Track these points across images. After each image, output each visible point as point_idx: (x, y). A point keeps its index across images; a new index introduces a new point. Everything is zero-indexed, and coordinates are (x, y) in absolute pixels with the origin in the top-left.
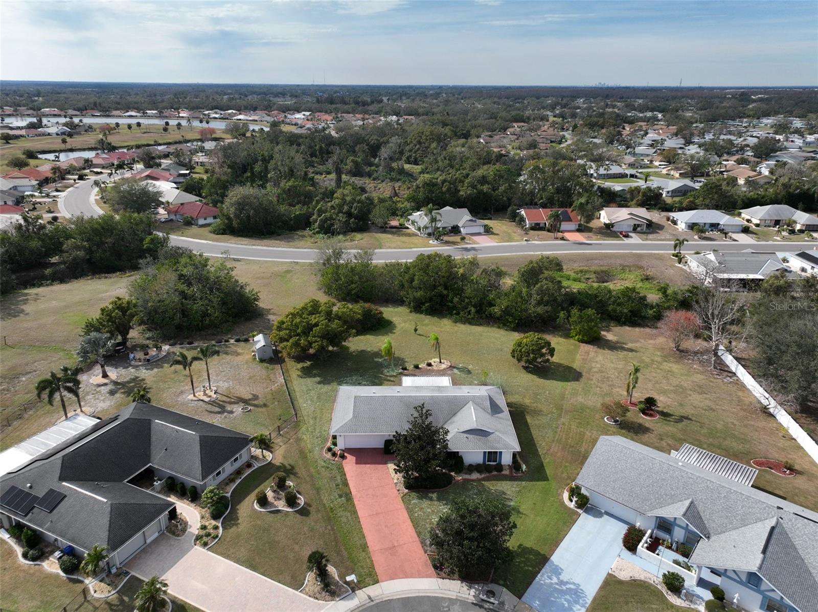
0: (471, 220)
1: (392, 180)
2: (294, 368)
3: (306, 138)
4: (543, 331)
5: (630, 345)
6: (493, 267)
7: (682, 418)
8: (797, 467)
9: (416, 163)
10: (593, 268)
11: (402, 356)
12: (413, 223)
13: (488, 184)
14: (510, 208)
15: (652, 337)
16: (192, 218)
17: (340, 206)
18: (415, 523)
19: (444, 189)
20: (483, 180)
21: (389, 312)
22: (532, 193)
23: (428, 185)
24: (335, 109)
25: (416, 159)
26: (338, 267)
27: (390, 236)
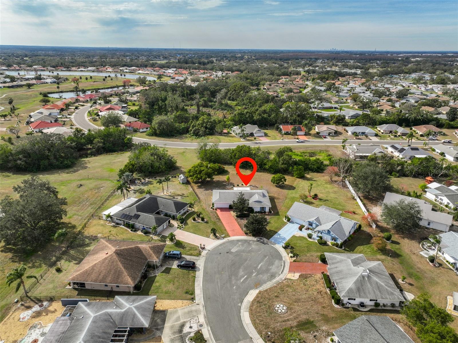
0: (259, 130)
1: (222, 109)
2: (195, 186)
3: (179, 87)
4: (284, 174)
5: (315, 179)
6: (267, 150)
7: (325, 200)
8: (356, 212)
9: (233, 100)
10: (308, 151)
11: (233, 182)
12: (234, 131)
13: (267, 114)
14: (276, 125)
15: (323, 176)
16: (137, 129)
17: (202, 124)
18: (240, 225)
19: (247, 116)
20: (265, 112)
21: (226, 167)
22: (287, 117)
23: (240, 114)
24: (189, 67)
25: (233, 98)
26: (206, 150)
27: (224, 137)
